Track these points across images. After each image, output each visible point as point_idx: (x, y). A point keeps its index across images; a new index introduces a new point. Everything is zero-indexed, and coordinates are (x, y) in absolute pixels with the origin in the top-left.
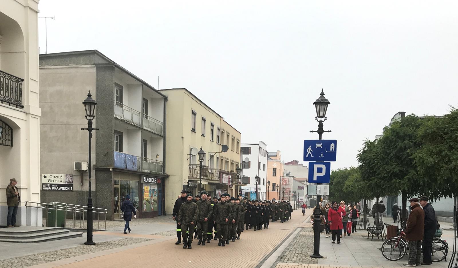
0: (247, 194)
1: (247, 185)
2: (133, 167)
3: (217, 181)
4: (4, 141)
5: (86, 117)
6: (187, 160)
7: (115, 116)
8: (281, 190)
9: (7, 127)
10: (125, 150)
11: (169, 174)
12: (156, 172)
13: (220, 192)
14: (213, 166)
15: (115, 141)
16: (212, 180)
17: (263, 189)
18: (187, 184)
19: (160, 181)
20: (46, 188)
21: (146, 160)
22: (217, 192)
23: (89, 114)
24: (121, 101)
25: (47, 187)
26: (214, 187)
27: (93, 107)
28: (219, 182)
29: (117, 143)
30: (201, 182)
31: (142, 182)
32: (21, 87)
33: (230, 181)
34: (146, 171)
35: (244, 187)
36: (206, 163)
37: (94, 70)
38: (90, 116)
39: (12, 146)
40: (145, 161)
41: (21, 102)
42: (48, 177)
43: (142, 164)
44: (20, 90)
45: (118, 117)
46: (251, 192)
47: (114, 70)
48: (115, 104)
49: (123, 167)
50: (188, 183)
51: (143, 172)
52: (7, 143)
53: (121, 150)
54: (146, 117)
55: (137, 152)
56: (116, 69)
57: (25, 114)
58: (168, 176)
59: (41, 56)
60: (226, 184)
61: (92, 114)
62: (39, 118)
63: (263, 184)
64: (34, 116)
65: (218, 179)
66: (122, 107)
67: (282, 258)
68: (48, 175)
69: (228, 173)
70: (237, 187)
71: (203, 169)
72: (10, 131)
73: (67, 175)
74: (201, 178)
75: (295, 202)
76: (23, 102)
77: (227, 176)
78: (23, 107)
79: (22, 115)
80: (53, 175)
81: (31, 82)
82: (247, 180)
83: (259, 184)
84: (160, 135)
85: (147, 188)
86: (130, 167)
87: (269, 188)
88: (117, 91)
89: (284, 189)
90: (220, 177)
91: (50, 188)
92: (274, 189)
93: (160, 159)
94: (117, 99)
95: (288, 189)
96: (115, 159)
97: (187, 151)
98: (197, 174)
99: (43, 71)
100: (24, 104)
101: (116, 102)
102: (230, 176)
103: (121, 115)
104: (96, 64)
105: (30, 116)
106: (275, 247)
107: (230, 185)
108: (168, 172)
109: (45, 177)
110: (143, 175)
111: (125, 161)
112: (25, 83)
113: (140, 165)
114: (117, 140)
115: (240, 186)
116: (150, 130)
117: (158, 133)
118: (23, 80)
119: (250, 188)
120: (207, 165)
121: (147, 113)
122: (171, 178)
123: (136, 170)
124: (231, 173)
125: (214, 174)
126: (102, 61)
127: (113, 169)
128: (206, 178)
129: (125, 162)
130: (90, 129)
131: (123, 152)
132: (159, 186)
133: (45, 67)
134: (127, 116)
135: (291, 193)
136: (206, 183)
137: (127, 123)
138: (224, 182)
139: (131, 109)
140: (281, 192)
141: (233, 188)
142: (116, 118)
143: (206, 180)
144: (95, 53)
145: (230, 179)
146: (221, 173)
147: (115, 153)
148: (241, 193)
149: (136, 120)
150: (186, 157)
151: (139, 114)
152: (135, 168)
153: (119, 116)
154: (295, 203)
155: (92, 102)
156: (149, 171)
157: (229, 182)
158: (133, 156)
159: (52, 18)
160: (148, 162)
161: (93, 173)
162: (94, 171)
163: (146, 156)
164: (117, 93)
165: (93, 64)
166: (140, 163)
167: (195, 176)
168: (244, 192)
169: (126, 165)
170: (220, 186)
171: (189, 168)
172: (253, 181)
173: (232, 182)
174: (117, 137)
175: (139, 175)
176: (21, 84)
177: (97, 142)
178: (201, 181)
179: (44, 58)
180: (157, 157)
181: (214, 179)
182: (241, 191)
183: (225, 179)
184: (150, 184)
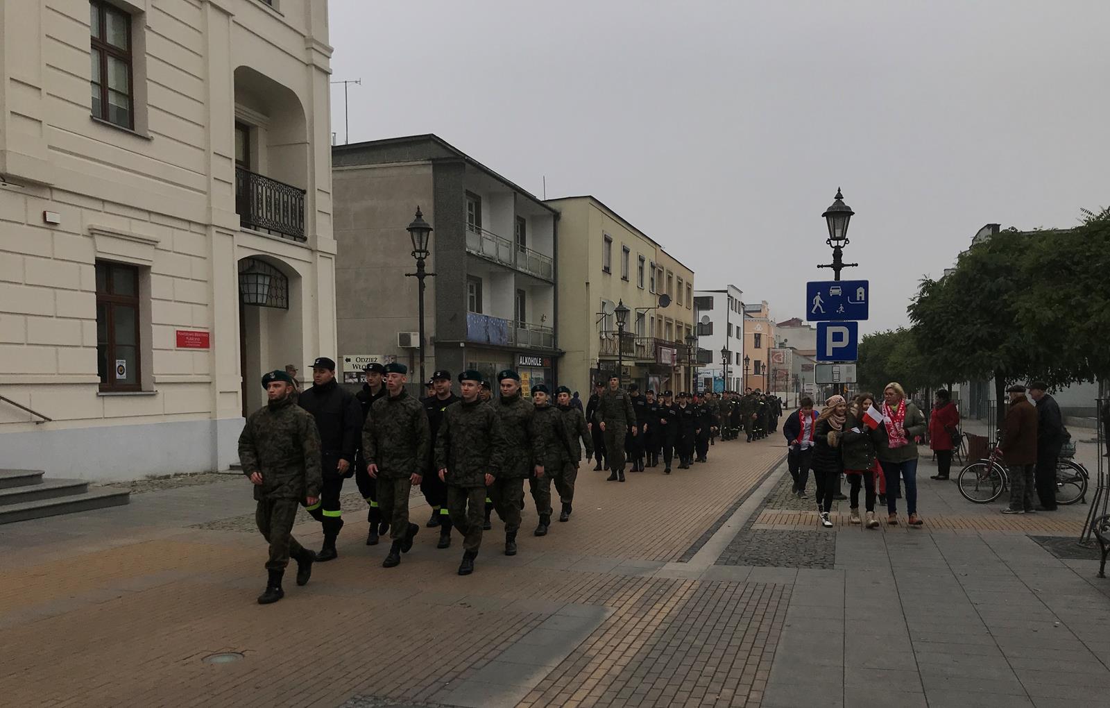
0: (707, 381)
1: (707, 365)
2: (501, 340)
3: (652, 359)
4: (274, 299)
5: (413, 254)
6: (597, 323)
7: (467, 250)
8: (771, 373)
9: (279, 275)
10: (486, 311)
11: (563, 350)
12: (542, 346)
13: (657, 379)
14: (643, 333)
15: (469, 294)
16: (641, 359)
17: (737, 371)
18: (596, 367)
19: (548, 363)
20: (351, 381)
21: (523, 326)
22: (651, 379)
23: (418, 248)
24: (479, 223)
25: (351, 377)
26: (646, 370)
27: (425, 234)
28: (655, 362)
29: (472, 298)
30: (620, 363)
31: (516, 364)
32: (301, 205)
33: (675, 359)
34: (523, 345)
35: (700, 369)
36: (631, 327)
37: (429, 171)
38: (421, 251)
39: (287, 308)
40: (521, 327)
41: (302, 230)
42: (353, 361)
43: (516, 333)
44: (300, 211)
45: (474, 252)
46: (715, 378)
47: (465, 169)
48: (467, 228)
49: (483, 339)
50: (598, 364)
51: (519, 348)
52: (279, 304)
53: (479, 310)
54: (523, 250)
55: (508, 312)
56: (468, 165)
57: (310, 251)
58: (562, 354)
59: (335, 149)
60: (667, 364)
61: (423, 248)
62: (333, 257)
63: (737, 363)
64: (325, 255)
65: (652, 357)
66: (480, 233)
67: (769, 501)
68: (353, 358)
69: (671, 346)
70: (688, 370)
71: (625, 339)
72: (284, 281)
73: (385, 356)
74: (620, 356)
75: (798, 394)
76: (305, 229)
77: (670, 351)
78: (305, 239)
79: (303, 254)
80: (361, 356)
81: (318, 195)
82: (706, 357)
83: (729, 362)
84: (547, 281)
85: (526, 376)
86: (494, 339)
87: (747, 370)
88: (470, 205)
89: (775, 370)
90: (657, 353)
91: (356, 380)
92: (757, 372)
93: (549, 323)
94: (471, 220)
95: (784, 370)
96: (469, 326)
97: (595, 307)
98: (614, 348)
99: (339, 175)
100: (308, 233)
101: (470, 225)
102: (675, 350)
103: (478, 247)
104: (433, 160)
105: (319, 254)
106: (758, 480)
107: (674, 367)
108: (562, 345)
109: (348, 360)
110: (518, 352)
111: (486, 328)
112: (308, 196)
113: (513, 335)
114: (471, 291)
115: (694, 368)
116: (530, 272)
117: (544, 277)
118: (304, 192)
119: (713, 369)
120: (632, 331)
121: (523, 242)
122: (567, 357)
123: (506, 345)
124: (677, 345)
125: (646, 347)
126: (444, 154)
127: (465, 343)
128: (631, 355)
129: (486, 331)
130: (421, 275)
131: (483, 313)
132: (546, 373)
133: (346, 168)
134: (489, 249)
135: (790, 377)
136: (631, 363)
137: (488, 261)
138: (663, 361)
139: (495, 237)
140: (771, 377)
141: (682, 371)
142: (469, 253)
143: (632, 359)
144: (431, 139)
145: (676, 356)
146: (658, 344)
147: (469, 315)
148: (697, 380)
149: (504, 255)
150: (593, 318)
151: (510, 244)
152: (505, 341)
153: (474, 250)
154: (798, 397)
155: (423, 226)
156: (528, 346)
157: (673, 361)
158: (499, 319)
159: (356, 82)
160: (528, 329)
161: (430, 351)
162: (433, 347)
163: (523, 318)
164: (470, 209)
165: (428, 160)
166: (513, 332)
167: (610, 352)
168: (701, 377)
169: (488, 336)
170: (656, 368)
171: (601, 337)
172: (718, 358)
173: (679, 361)
174: (471, 287)
175: (512, 353)
176: (302, 199)
177: (436, 297)
178: (620, 360)
179: (342, 154)
180: (542, 320)
181: (646, 356)
182: (696, 376)
183: (666, 357)
184: (531, 368)
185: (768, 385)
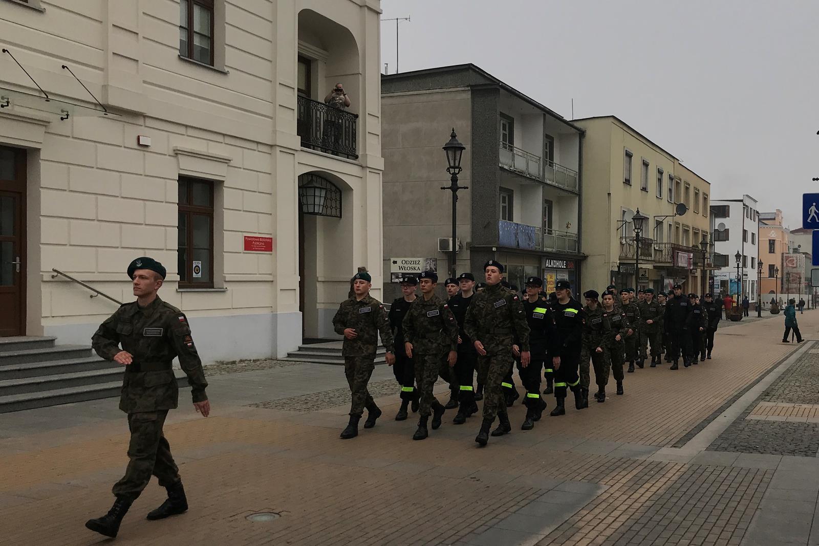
0: (724, 283)
1: (723, 269)
2: (529, 245)
3: (669, 263)
4: (329, 209)
5: (448, 170)
6: (618, 230)
7: (500, 165)
8: (785, 276)
9: (333, 188)
10: (516, 219)
11: (586, 254)
12: (567, 250)
13: (671, 281)
14: (662, 238)
15: (502, 205)
16: (659, 262)
17: (752, 275)
18: (616, 269)
19: (572, 266)
20: (397, 280)
21: (550, 232)
22: (666, 281)
23: (452, 165)
24: (511, 141)
25: (397, 277)
26: (664, 273)
27: (458, 153)
28: (672, 265)
29: (504, 207)
30: (638, 266)
31: (543, 267)
32: (354, 128)
33: (692, 263)
34: (549, 250)
35: (717, 272)
36: (650, 233)
37: (468, 96)
38: (454, 168)
39: (341, 217)
40: (548, 234)
41: (354, 149)
42: (399, 264)
43: (543, 239)
44: (352, 131)
45: (506, 167)
46: (731, 281)
47: (499, 94)
48: (501, 146)
49: (513, 244)
50: (619, 267)
51: (545, 252)
52: (334, 213)
53: (511, 219)
54: (551, 165)
55: (536, 220)
56: (502, 91)
57: (361, 168)
58: (585, 257)
59: (386, 78)
60: (684, 267)
61: (457, 165)
62: (381, 173)
63: (752, 267)
64: (374, 170)
65: (669, 260)
66: (512, 150)
68: (399, 260)
69: (687, 251)
70: (704, 273)
71: (644, 245)
72: (338, 194)
73: (427, 259)
74: (637, 259)
76: (357, 148)
77: (686, 255)
78: (356, 157)
79: (355, 170)
80: (406, 259)
81: (368, 118)
82: (723, 261)
83: (744, 265)
84: (572, 192)
85: (551, 278)
86: (523, 244)
87: (760, 273)
88: (504, 126)
89: (788, 274)
90: (674, 257)
91: (401, 280)
92: (771, 275)
93: (574, 230)
94: (504, 140)
95: (797, 274)
96: (501, 233)
97: (616, 215)
98: (634, 253)
99: (389, 101)
100: (360, 153)
101: (503, 143)
102: (692, 255)
103: (510, 162)
104: (471, 86)
105: (368, 170)
107: (691, 270)
108: (585, 250)
109: (395, 262)
110: (544, 256)
111: (516, 234)
112: (360, 121)
113: (541, 240)
114: (504, 202)
115: (710, 271)
116: (556, 184)
117: (570, 189)
118: (357, 116)
119: (728, 273)
120: (651, 237)
121: (552, 158)
122: (589, 260)
123: (534, 249)
124: (694, 249)
125: (664, 251)
127: (496, 247)
128: (649, 258)
129: (516, 237)
130: (454, 188)
131: (514, 222)
132: (571, 274)
133: (395, 94)
134: (520, 164)
135: (803, 280)
136: (650, 266)
137: (519, 174)
138: (680, 265)
139: (525, 154)
140: (785, 279)
141: (698, 274)
142: (502, 168)
143: (649, 262)
144: (470, 68)
145: (692, 260)
146: (676, 249)
147: (501, 223)
148: (713, 282)
149: (534, 169)
150: (614, 225)
151: (539, 160)
152: (533, 246)
153: (506, 165)
155: (457, 146)
156: (554, 250)
157: (689, 264)
158: (528, 226)
159: (406, 19)
160: (554, 235)
161: (466, 254)
162: (469, 252)
163: (550, 226)
164: (504, 129)
165: (468, 86)
166: (541, 236)
167: (630, 256)
168: (718, 280)
169: (518, 242)
170: (674, 271)
171: (621, 243)
172: (732, 261)
173: (695, 264)
174: (504, 198)
175: (540, 256)
176: (355, 122)
177: (472, 207)
178: (637, 263)
179: (390, 82)
180: (567, 227)
181: (664, 260)
182: (712, 278)
183: (683, 261)
184: (557, 270)
185: (782, 287)
